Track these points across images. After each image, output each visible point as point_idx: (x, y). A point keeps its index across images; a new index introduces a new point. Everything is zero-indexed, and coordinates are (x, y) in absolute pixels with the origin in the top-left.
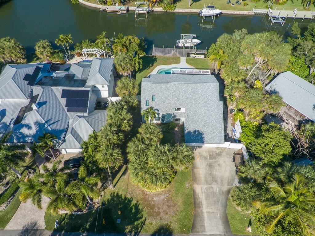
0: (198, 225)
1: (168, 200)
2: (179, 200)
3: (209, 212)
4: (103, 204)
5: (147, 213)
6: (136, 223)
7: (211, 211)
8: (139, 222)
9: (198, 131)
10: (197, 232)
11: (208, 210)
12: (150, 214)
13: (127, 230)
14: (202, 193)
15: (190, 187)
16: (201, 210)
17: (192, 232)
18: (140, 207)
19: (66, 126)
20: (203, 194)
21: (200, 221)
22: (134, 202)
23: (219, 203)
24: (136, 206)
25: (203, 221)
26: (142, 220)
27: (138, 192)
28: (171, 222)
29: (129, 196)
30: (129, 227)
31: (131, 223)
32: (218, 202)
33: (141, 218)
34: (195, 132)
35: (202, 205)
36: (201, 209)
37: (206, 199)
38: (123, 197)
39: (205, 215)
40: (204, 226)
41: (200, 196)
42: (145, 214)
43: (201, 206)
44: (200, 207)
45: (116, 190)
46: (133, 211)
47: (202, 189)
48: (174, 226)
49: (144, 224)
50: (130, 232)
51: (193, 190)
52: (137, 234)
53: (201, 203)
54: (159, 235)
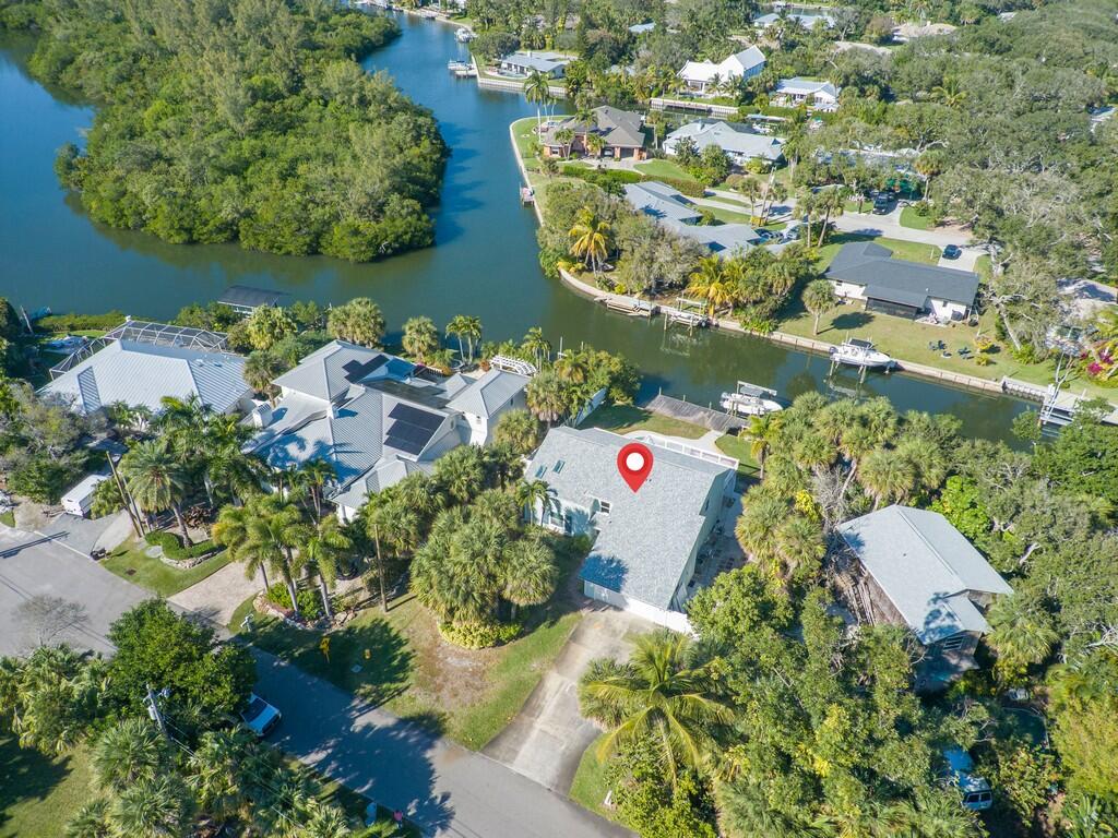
0: (505, 744)
1: (473, 674)
2: (497, 685)
3: (545, 732)
4: (350, 630)
5: (417, 679)
6: (385, 686)
7: (552, 732)
8: (393, 686)
10: (493, 756)
11: (543, 727)
12: (422, 683)
13: (362, 691)
14: (557, 693)
15: (538, 671)
16: (532, 722)
17: (482, 751)
18: (411, 662)
19: (367, 466)
20: (558, 696)
21: (516, 739)
22: (405, 649)
23: (581, 727)
24: (406, 657)
25: (520, 742)
26: (401, 685)
27: (427, 634)
28: (452, 714)
29: (404, 636)
30: (369, 687)
31: (377, 681)
33: (402, 680)
35: (540, 713)
36: (533, 719)
37: (558, 706)
38: (393, 633)
39: (534, 734)
40: (516, 752)
41: (547, 697)
42: (412, 678)
43: (537, 714)
44: (533, 715)
45: (388, 617)
46: (395, 663)
47: (561, 684)
48: (455, 725)
49: (399, 694)
50: (365, 696)
51: (541, 680)
52: (375, 705)
53: (540, 708)
54: (415, 727)
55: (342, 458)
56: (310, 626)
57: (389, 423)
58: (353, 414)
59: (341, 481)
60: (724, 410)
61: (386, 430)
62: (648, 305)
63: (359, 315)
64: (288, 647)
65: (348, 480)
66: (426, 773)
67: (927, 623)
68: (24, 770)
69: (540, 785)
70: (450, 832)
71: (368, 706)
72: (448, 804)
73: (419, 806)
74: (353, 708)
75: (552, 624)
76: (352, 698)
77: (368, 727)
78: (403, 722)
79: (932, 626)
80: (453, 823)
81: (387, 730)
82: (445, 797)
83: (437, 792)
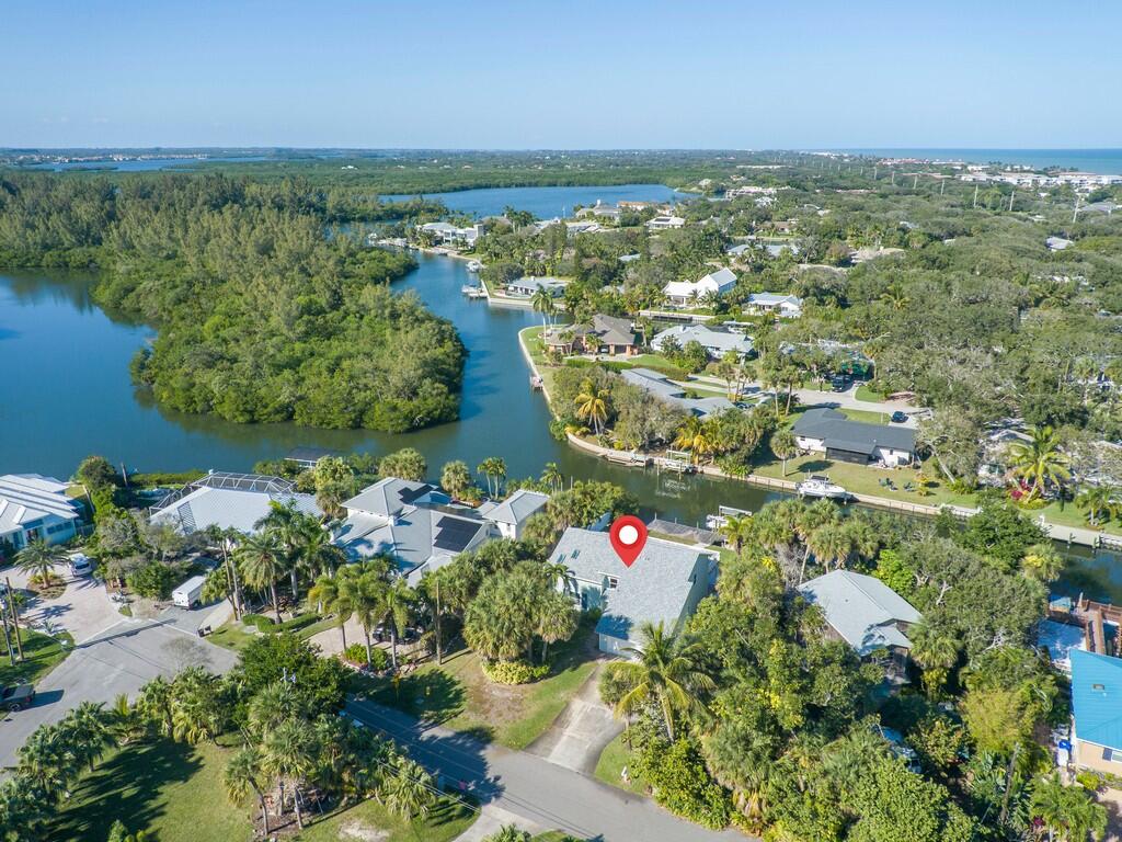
0: (542, 746)
1: (514, 701)
2: (533, 709)
3: (573, 737)
4: (412, 678)
5: (470, 706)
6: (444, 711)
7: (578, 737)
8: (450, 711)
9: (626, 619)
10: (532, 753)
11: (571, 734)
12: (473, 709)
13: (425, 715)
14: (581, 712)
15: (565, 699)
16: (562, 731)
17: (524, 751)
18: (464, 695)
20: (582, 714)
21: (550, 742)
22: (458, 687)
23: (602, 733)
24: (459, 693)
25: (553, 744)
26: (456, 710)
27: (475, 676)
28: (498, 727)
29: (456, 679)
30: (431, 713)
31: (438, 708)
32: (600, 731)
33: (457, 707)
34: (620, 619)
35: (568, 725)
36: (562, 729)
37: (582, 721)
38: (447, 678)
39: (564, 739)
40: (550, 751)
41: (573, 715)
42: (465, 705)
43: (566, 726)
44: (563, 727)
45: (442, 668)
46: (451, 696)
47: (584, 707)
48: (501, 734)
49: (456, 716)
50: (428, 719)
51: (568, 705)
52: (436, 724)
53: (569, 723)
54: (469, 737)
55: (401, 554)
56: (381, 675)
57: (437, 531)
58: (409, 524)
59: (401, 570)
60: (710, 529)
61: (434, 537)
62: (643, 458)
63: (406, 460)
64: (364, 689)
65: (406, 570)
66: (481, 765)
67: (864, 643)
68: (168, 765)
69: (571, 771)
70: (502, 799)
71: (431, 725)
72: (499, 783)
73: (477, 785)
74: (419, 726)
75: (574, 669)
76: (419, 720)
77: (433, 737)
78: (459, 735)
79: (868, 644)
80: (504, 794)
81: (446, 740)
82: (497, 778)
83: (490, 775)
